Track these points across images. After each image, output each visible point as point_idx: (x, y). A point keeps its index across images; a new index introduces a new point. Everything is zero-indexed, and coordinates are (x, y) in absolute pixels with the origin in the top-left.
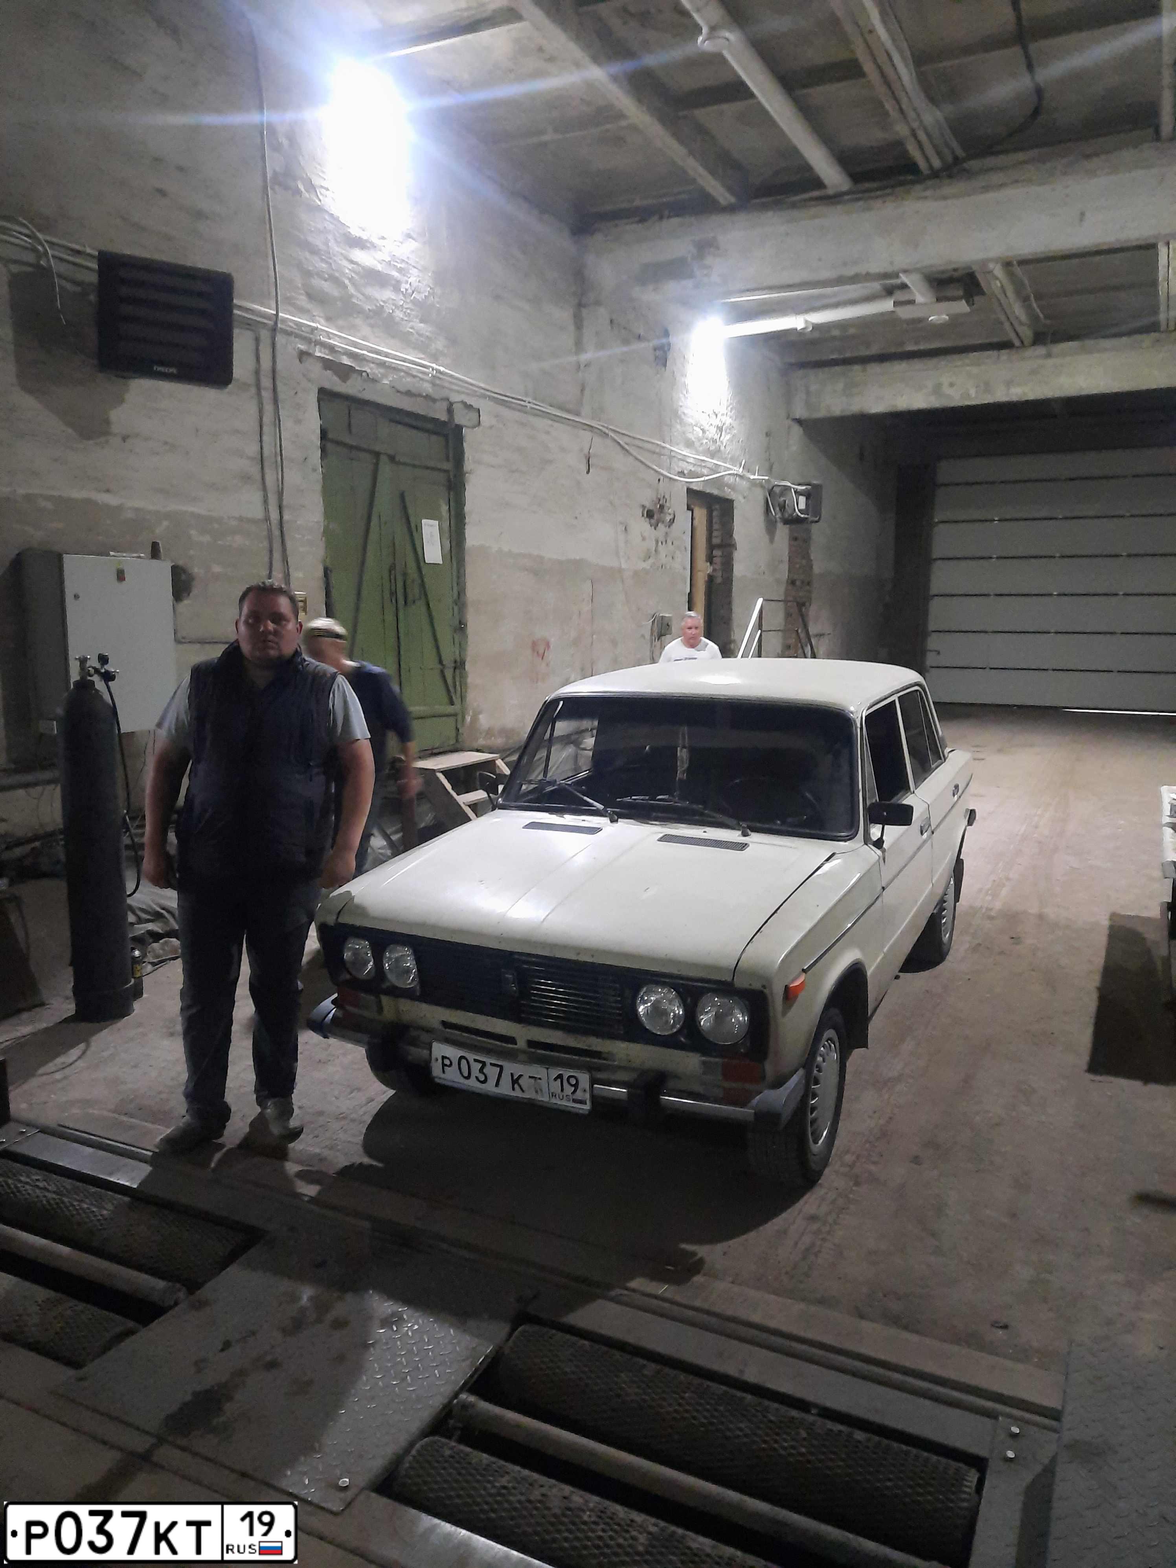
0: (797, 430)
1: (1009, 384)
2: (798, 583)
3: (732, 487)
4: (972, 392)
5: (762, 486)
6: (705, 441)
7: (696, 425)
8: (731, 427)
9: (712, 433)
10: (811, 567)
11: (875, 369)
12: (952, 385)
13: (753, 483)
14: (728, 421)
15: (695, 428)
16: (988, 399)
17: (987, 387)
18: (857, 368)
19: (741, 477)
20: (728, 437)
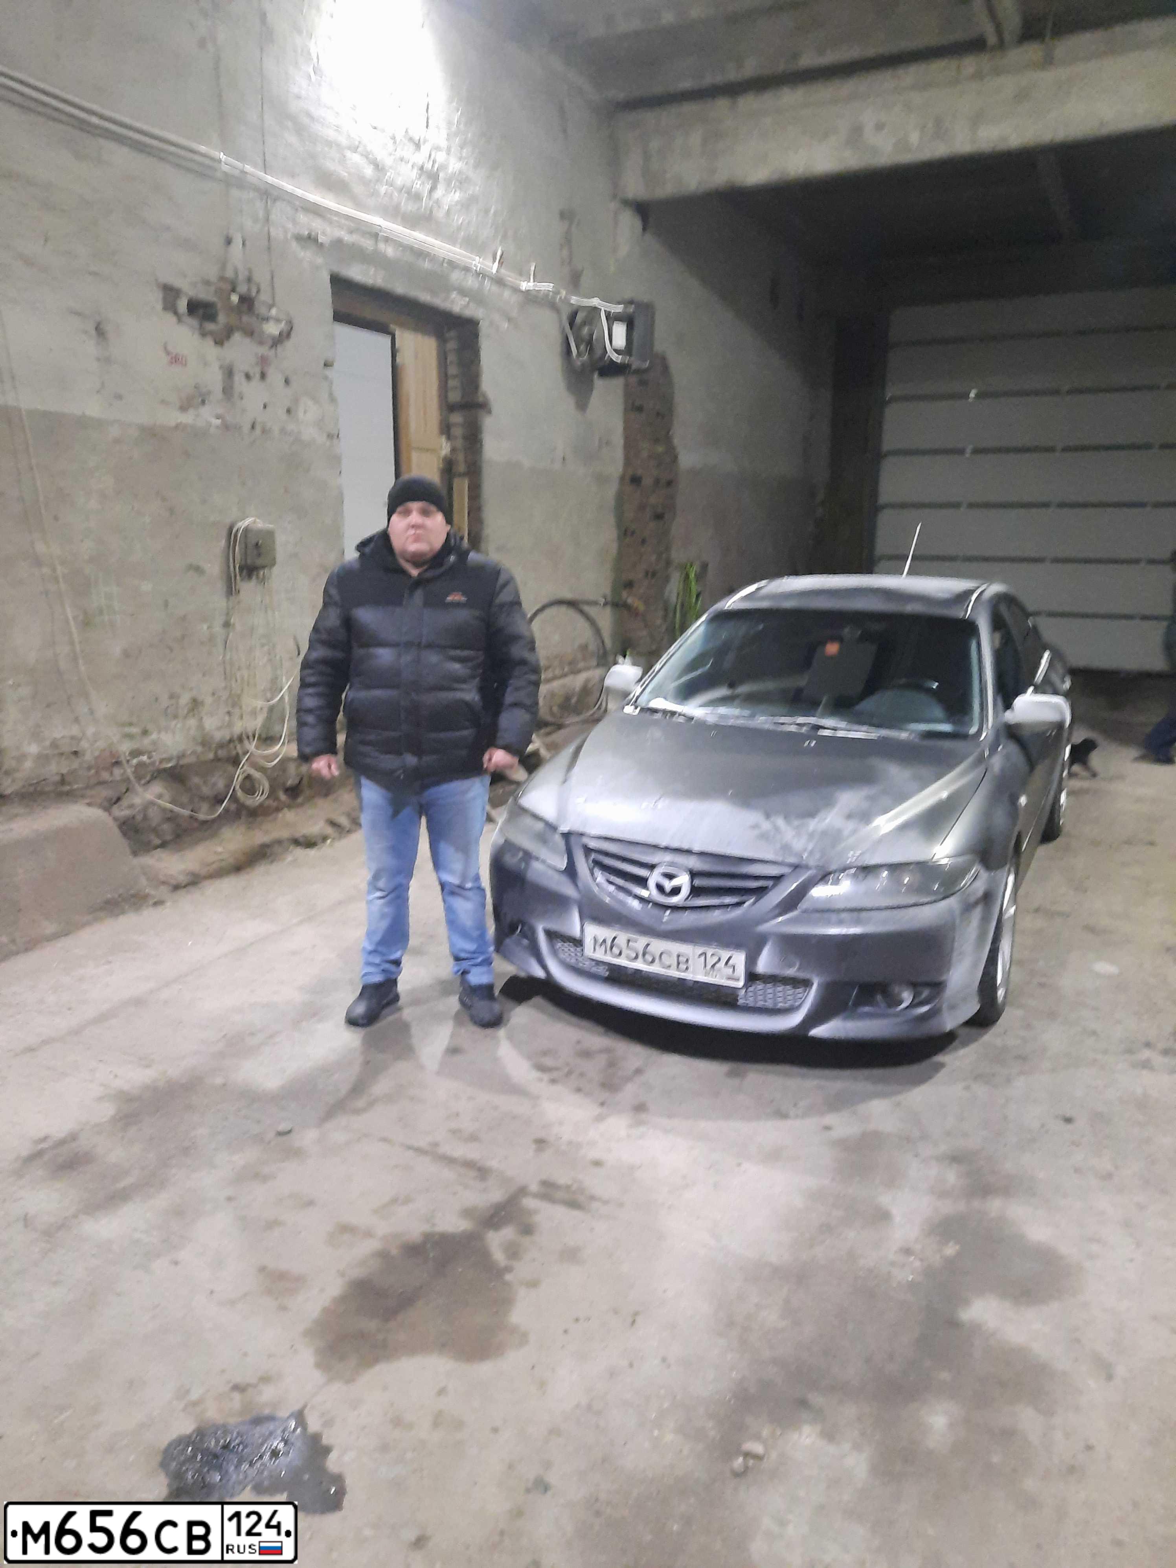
0: (629, 222)
1: (977, 120)
2: (647, 481)
3: (477, 297)
4: (914, 138)
5: (553, 306)
6: (383, 189)
7: (355, 149)
8: (460, 181)
9: (406, 175)
10: (675, 459)
11: (748, 102)
12: (880, 127)
13: (530, 298)
14: (455, 165)
15: (348, 154)
16: (939, 150)
17: (940, 131)
18: (722, 104)
19: (499, 281)
20: (457, 196)
